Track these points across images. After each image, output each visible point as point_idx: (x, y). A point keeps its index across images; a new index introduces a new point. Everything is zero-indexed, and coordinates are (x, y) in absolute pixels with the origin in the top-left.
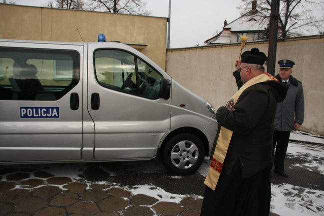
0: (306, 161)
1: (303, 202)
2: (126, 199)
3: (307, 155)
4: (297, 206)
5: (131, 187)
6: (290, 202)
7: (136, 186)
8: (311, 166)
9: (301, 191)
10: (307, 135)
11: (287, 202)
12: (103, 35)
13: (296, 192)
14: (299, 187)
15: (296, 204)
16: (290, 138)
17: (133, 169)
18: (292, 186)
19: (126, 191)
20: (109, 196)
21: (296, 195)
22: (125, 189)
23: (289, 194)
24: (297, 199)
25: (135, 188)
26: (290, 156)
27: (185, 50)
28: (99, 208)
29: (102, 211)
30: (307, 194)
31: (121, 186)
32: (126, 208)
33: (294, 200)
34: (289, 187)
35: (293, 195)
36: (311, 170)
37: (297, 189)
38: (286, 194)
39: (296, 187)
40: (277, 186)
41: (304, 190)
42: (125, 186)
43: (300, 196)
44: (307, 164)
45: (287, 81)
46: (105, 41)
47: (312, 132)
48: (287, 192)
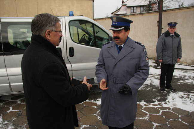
0: (185, 79)
1: (192, 101)
2: (95, 107)
3: (185, 76)
4: (189, 103)
5: (95, 100)
6: (184, 101)
7: (98, 100)
8: (189, 81)
9: (188, 95)
10: (181, 65)
11: (183, 102)
12: (72, 12)
13: (186, 96)
14: (187, 93)
15: (188, 102)
16: (175, 67)
17: (93, 90)
18: (183, 93)
19: (94, 103)
20: (85, 106)
21: (186, 97)
22: (92, 102)
23: (183, 97)
24: (188, 100)
25: (98, 101)
26: (176, 77)
27: (105, 19)
28: (83, 113)
29: (85, 115)
30: (192, 96)
31: (89, 100)
32: (98, 112)
33: (187, 100)
34: (181, 93)
35: (185, 98)
36: (190, 84)
37: (186, 94)
38: (181, 98)
39: (185, 93)
40: (175, 93)
41: (190, 95)
42: (92, 100)
43: (189, 98)
44: (186, 81)
45: (173, 35)
46: (73, 16)
47: (184, 63)
48: (181, 96)
